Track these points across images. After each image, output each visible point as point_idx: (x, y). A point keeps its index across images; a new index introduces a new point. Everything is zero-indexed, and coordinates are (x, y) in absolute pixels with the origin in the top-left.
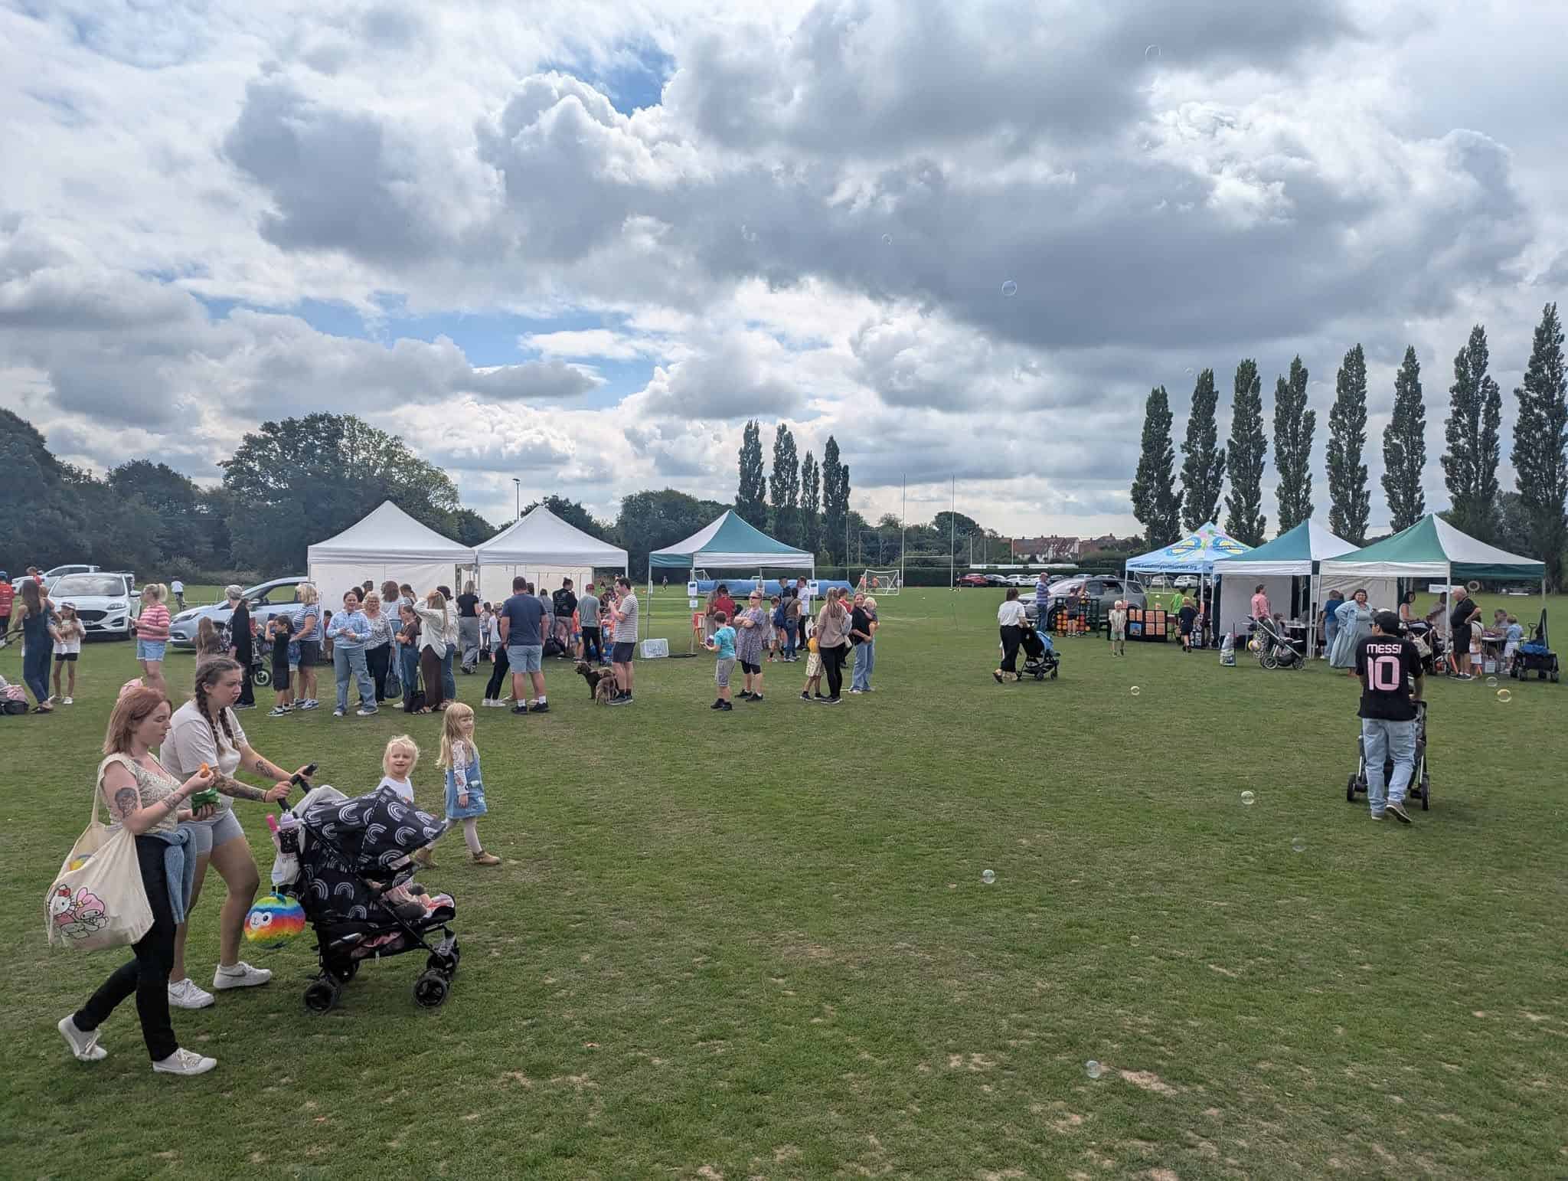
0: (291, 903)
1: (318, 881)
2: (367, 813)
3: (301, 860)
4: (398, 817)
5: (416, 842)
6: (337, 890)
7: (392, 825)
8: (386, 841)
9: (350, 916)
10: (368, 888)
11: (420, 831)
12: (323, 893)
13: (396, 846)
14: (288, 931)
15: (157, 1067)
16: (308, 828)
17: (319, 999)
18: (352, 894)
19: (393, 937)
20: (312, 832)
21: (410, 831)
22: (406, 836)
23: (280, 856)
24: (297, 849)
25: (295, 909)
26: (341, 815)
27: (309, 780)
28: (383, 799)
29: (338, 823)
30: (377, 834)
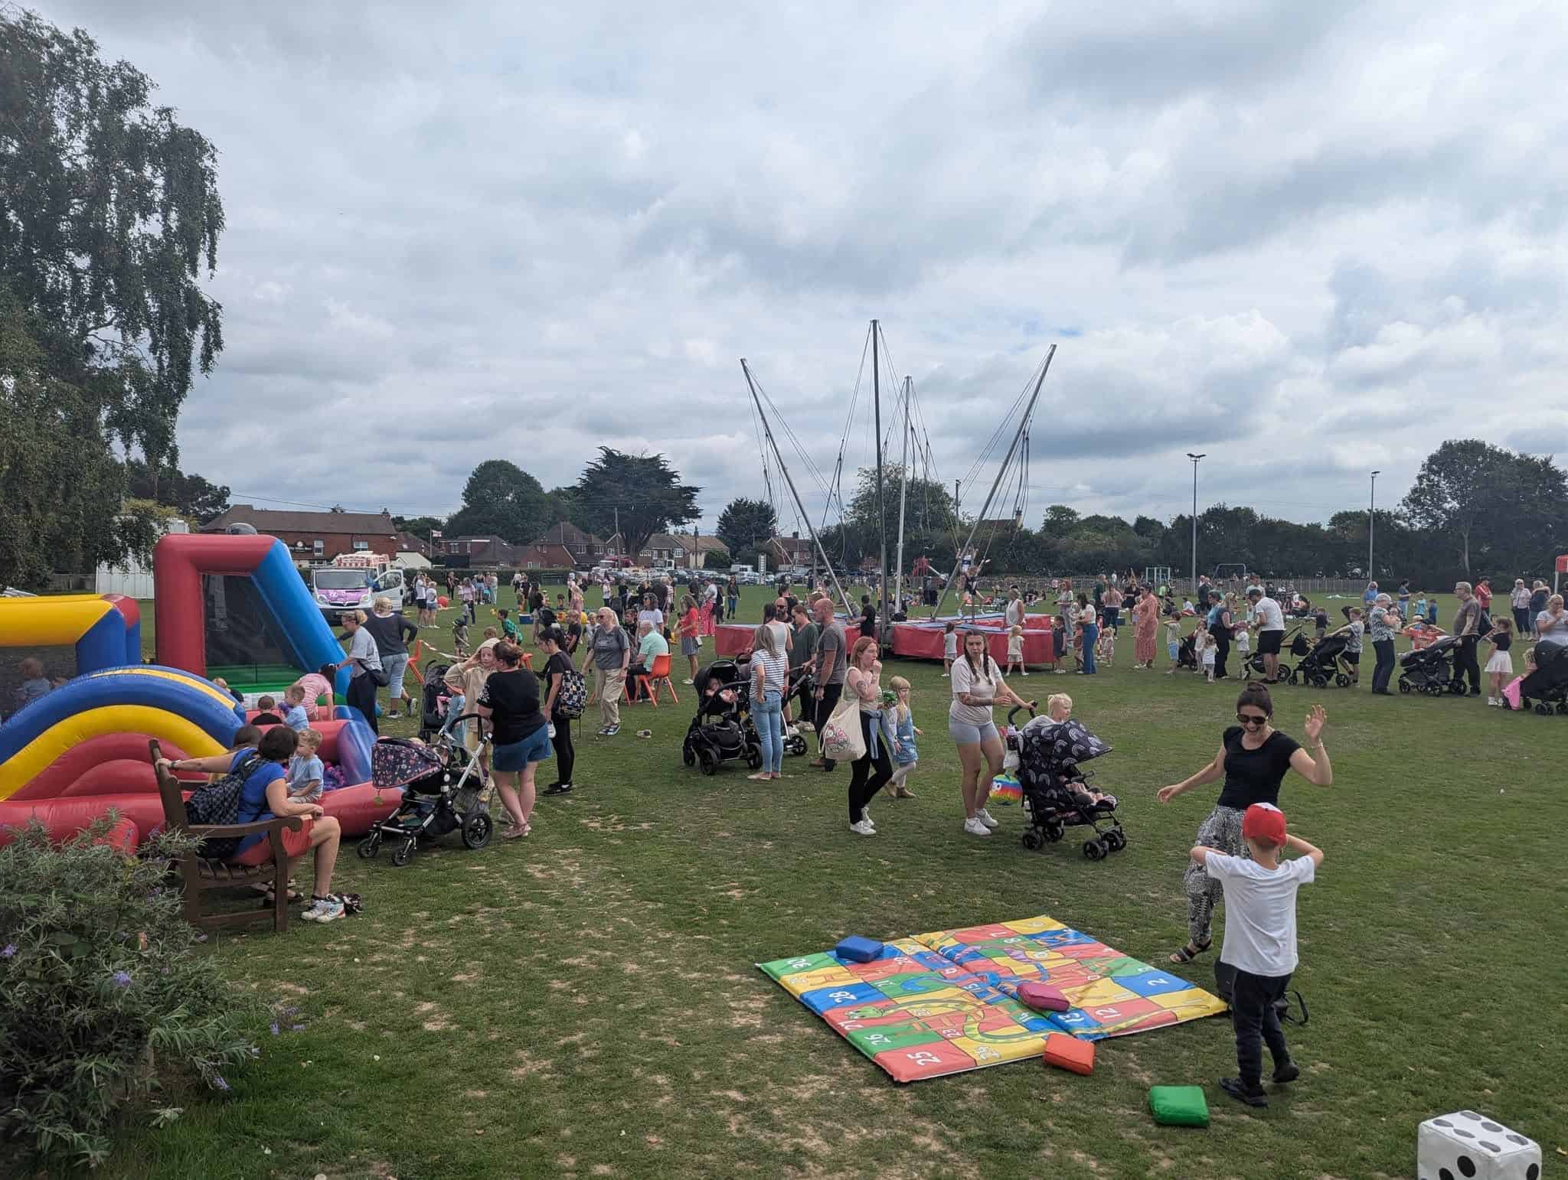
0: (1014, 781)
1: (1031, 771)
2: (1056, 733)
3: (1021, 756)
4: (1075, 738)
5: (1084, 756)
6: (1041, 778)
7: (1071, 742)
8: (1067, 752)
9: (1048, 795)
10: (1057, 781)
11: (1087, 749)
12: (1033, 778)
13: (1072, 756)
14: (1009, 795)
15: (852, 828)
16: (1025, 738)
17: (1029, 843)
18: (1048, 782)
19: (1073, 813)
20: (1027, 741)
21: (1082, 748)
22: (1078, 750)
23: (1008, 752)
24: (1018, 748)
25: (1015, 784)
26: (1043, 733)
27: (1035, 709)
28: (1068, 726)
29: (1041, 737)
30: (1061, 746)
